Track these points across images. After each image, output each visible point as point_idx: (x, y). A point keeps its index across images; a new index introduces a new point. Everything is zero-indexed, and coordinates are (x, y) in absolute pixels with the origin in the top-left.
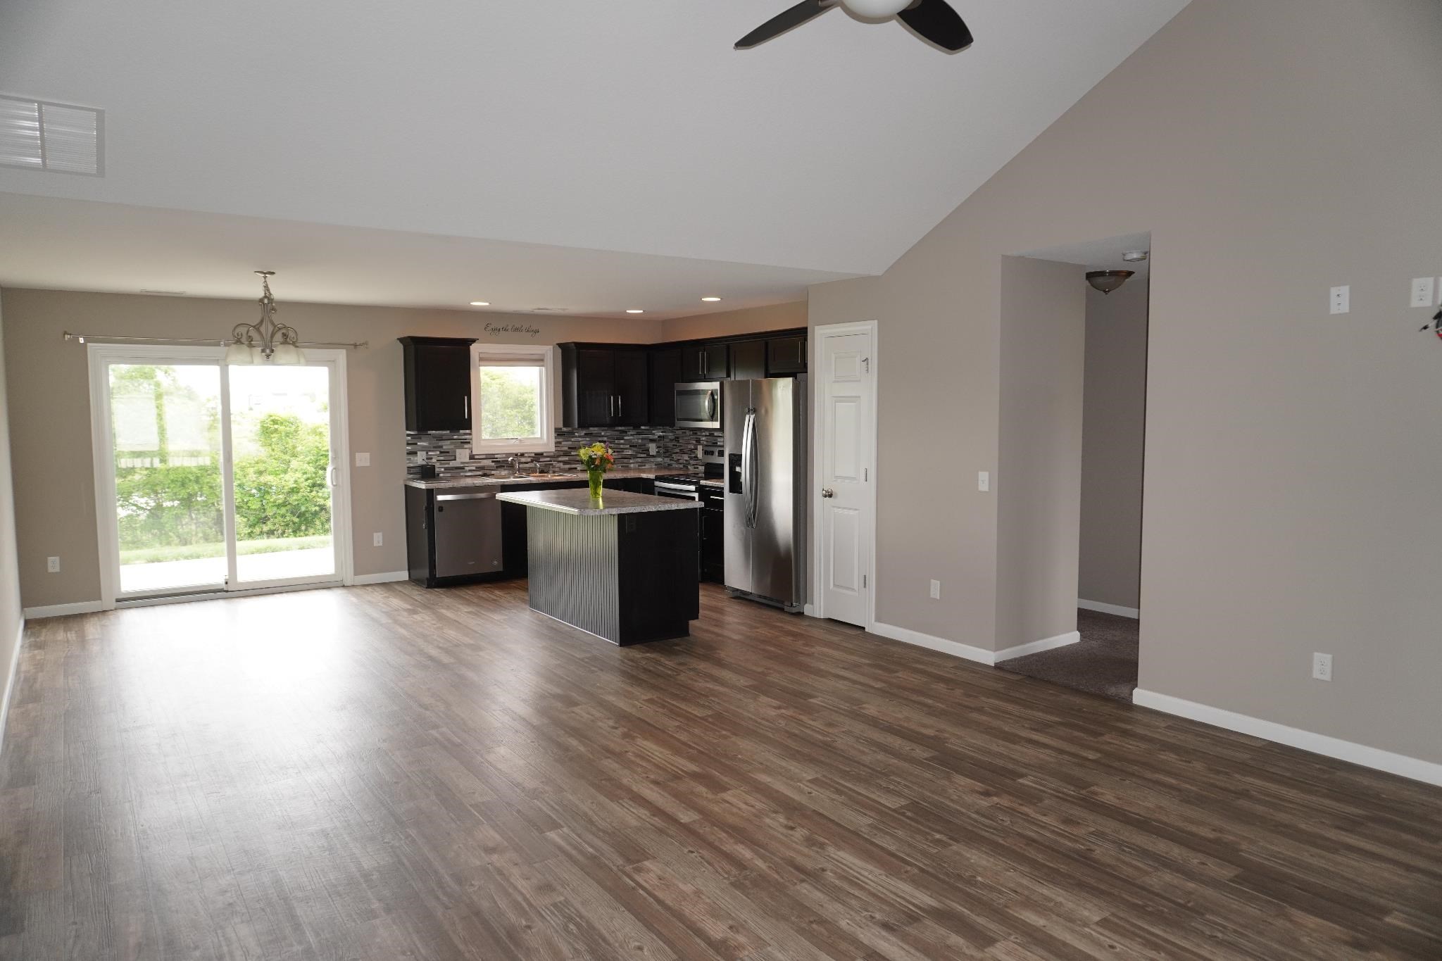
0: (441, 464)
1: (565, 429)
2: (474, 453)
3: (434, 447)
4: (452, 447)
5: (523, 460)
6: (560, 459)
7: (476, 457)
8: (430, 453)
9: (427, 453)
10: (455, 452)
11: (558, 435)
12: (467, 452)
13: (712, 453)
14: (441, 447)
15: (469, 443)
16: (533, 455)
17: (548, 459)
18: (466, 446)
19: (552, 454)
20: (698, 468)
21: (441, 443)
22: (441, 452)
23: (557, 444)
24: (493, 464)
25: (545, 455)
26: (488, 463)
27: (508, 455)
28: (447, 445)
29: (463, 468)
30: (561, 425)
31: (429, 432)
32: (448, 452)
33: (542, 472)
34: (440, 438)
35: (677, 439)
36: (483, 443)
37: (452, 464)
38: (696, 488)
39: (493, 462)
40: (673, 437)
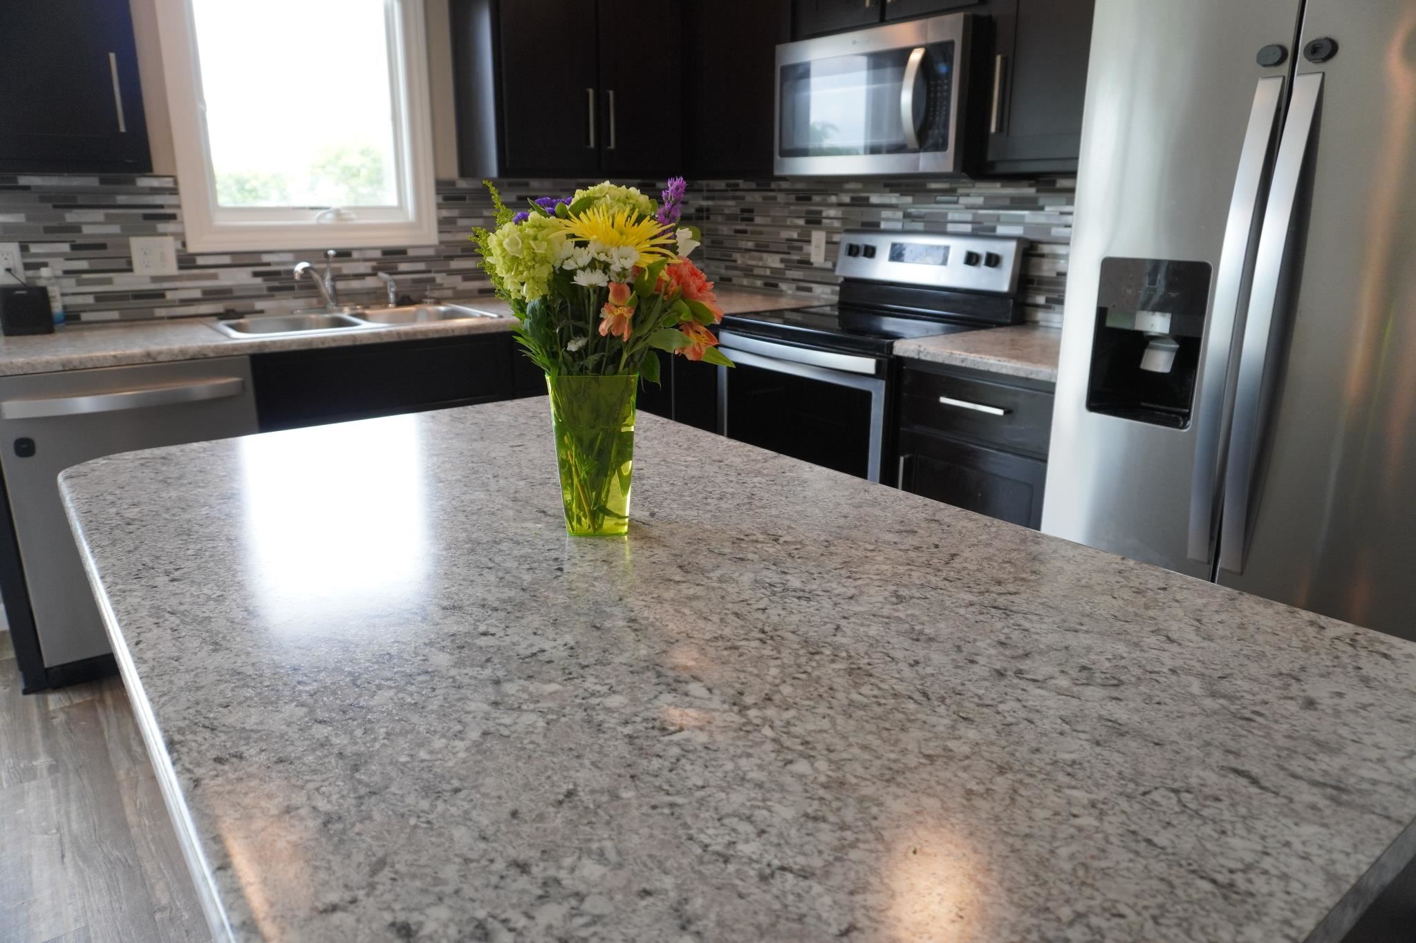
0: (80, 283)
1: (463, 184)
2: (192, 248)
3: (48, 230)
4: (115, 229)
5: (347, 268)
6: (455, 264)
7: (200, 261)
8: (34, 249)
9: (24, 248)
10: (128, 246)
11: (446, 199)
12: (169, 247)
13: (870, 252)
14: (76, 228)
15: (173, 217)
16: (378, 254)
17: (421, 266)
18: (162, 227)
19: (431, 252)
20: (810, 290)
21: (71, 217)
22: (75, 247)
23: (445, 224)
24: (259, 280)
25: (411, 253)
26: (241, 278)
27: (300, 255)
28: (94, 223)
29: (160, 295)
30: (451, 171)
31: (23, 180)
32: (103, 246)
33: (403, 301)
34: (67, 201)
35: (747, 214)
36: (221, 221)
37: (121, 282)
38: (878, 366)
39: (256, 274)
40: (737, 211)
